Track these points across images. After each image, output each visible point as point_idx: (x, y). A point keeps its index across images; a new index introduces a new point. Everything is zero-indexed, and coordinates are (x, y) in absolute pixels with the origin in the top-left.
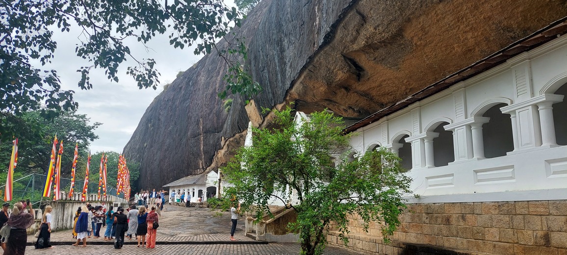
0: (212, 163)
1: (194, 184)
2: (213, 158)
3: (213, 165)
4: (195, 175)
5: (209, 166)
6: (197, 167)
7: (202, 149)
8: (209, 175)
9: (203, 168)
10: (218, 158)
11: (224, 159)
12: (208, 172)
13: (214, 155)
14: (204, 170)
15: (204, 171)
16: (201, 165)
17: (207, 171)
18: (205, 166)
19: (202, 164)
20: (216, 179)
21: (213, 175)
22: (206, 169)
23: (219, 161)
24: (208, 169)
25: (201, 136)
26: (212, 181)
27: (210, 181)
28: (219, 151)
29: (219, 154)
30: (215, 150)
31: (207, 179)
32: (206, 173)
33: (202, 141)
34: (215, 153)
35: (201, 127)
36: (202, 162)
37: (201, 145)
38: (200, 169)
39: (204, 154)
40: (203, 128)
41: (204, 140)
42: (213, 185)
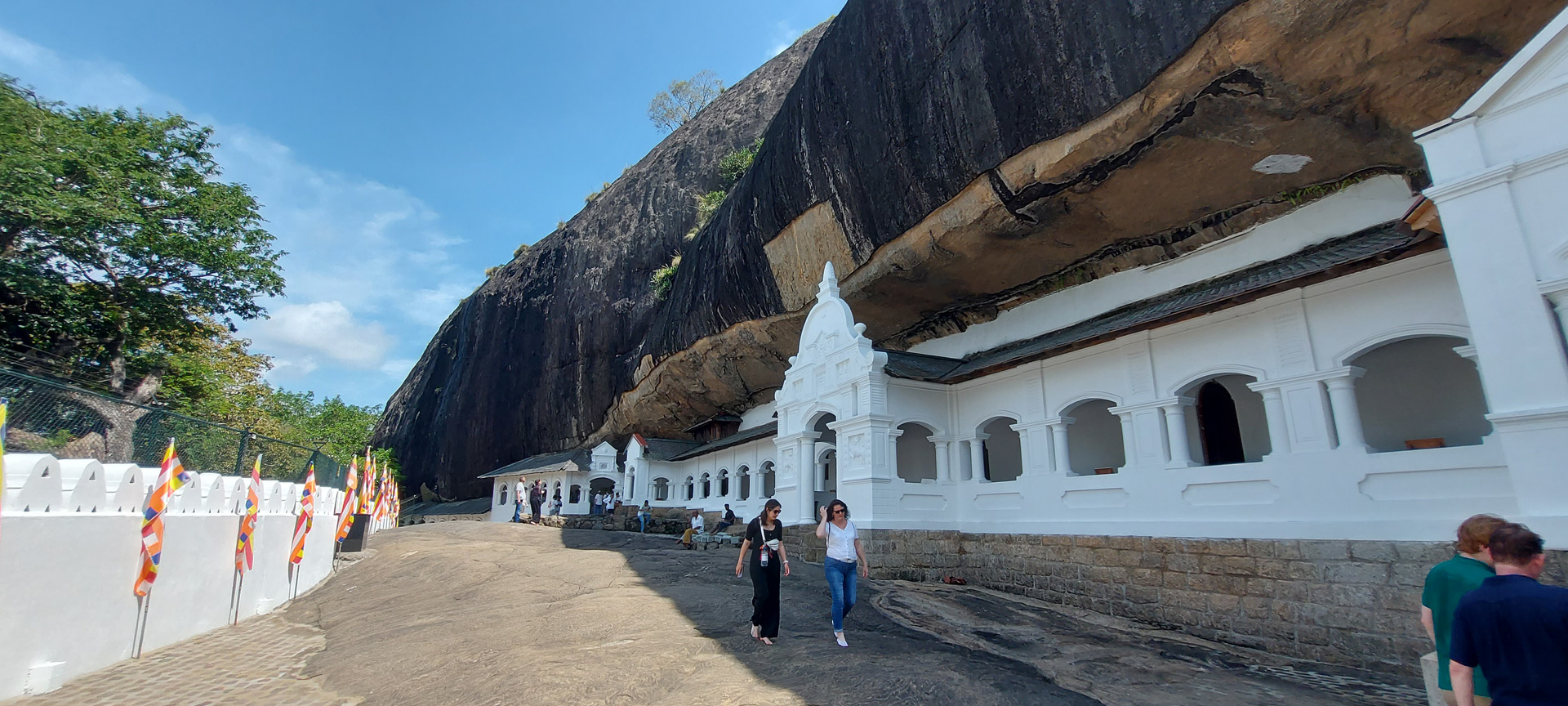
0: (603, 424)
2: (606, 412)
3: (604, 429)
4: (559, 451)
5: (596, 431)
6: (564, 434)
7: (579, 392)
8: (595, 452)
9: (580, 436)
10: (619, 412)
11: (634, 414)
12: (594, 446)
13: (611, 404)
14: (582, 439)
15: (582, 442)
16: (575, 428)
17: (589, 442)
18: (586, 431)
19: (578, 426)
20: (614, 460)
21: (606, 451)
22: (587, 438)
23: (621, 419)
24: (591, 436)
25: (579, 362)
26: (604, 466)
27: (598, 464)
28: (626, 394)
29: (624, 402)
30: (615, 392)
31: (590, 461)
32: (587, 445)
33: (580, 375)
34: (612, 400)
35: (580, 345)
36: (578, 421)
37: (578, 383)
38: (573, 439)
39: (583, 403)
40: (584, 345)
41: (585, 372)
42: (607, 474)
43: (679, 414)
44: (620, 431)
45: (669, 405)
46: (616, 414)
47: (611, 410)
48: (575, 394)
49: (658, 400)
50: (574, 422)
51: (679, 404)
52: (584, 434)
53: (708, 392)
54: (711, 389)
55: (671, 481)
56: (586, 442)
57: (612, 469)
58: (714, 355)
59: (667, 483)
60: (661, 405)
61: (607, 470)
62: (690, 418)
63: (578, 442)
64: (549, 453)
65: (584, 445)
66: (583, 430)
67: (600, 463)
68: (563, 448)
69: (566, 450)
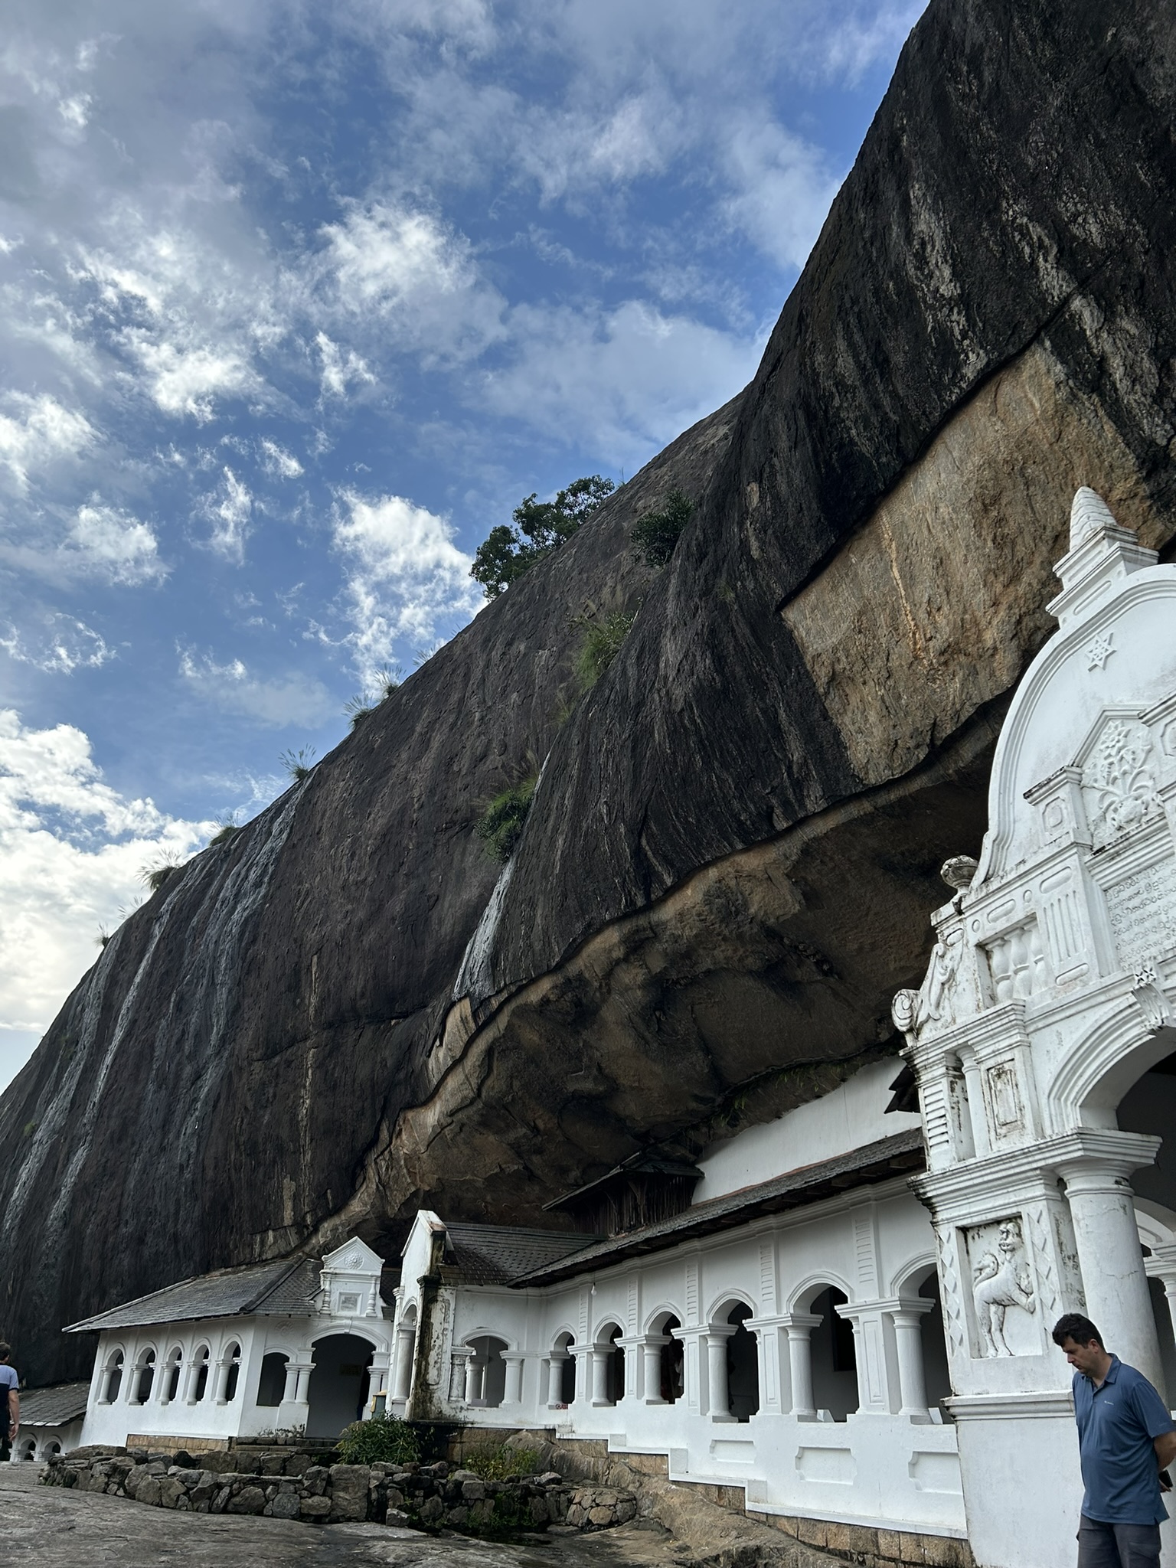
0: (354, 1192)
1: (246, 1316)
2: (360, 1162)
3: (357, 1207)
4: (251, 1264)
5: (337, 1210)
6: (264, 1220)
7: (303, 1112)
8: (332, 1262)
9: (299, 1224)
10: (392, 1161)
12: (328, 1248)
13: (374, 1141)
14: (305, 1230)
15: (304, 1241)
16: (289, 1205)
17: (320, 1239)
18: (313, 1211)
19: (296, 1198)
20: (373, 1288)
21: (356, 1263)
22: (316, 1230)
23: (396, 1180)
24: (327, 1226)
25: (309, 1043)
26: (349, 1301)
27: (335, 1298)
28: (410, 1115)
29: (404, 1136)
30: (384, 1109)
31: (316, 1290)
32: (313, 1249)
33: (310, 1072)
34: (377, 1131)
35: (313, 1000)
36: (298, 1186)
37: (303, 1092)
38: (282, 1231)
39: (312, 1140)
40: (323, 1001)
41: (319, 1065)
42: (356, 1323)
43: (536, 1159)
44: (392, 1211)
45: (512, 1136)
46: (384, 1165)
47: (372, 1157)
48: (296, 1115)
49: (485, 1123)
50: (288, 1187)
51: (535, 1129)
52: (309, 1220)
53: (614, 1088)
54: (624, 1081)
55: (513, 1348)
56: (313, 1239)
57: (369, 1310)
58: (631, 976)
59: (504, 1354)
60: (491, 1138)
61: (357, 1313)
62: (564, 1171)
63: (294, 1240)
64: (229, 1270)
65: (307, 1249)
66: (306, 1209)
67: (341, 1294)
68: (260, 1256)
69: (266, 1260)
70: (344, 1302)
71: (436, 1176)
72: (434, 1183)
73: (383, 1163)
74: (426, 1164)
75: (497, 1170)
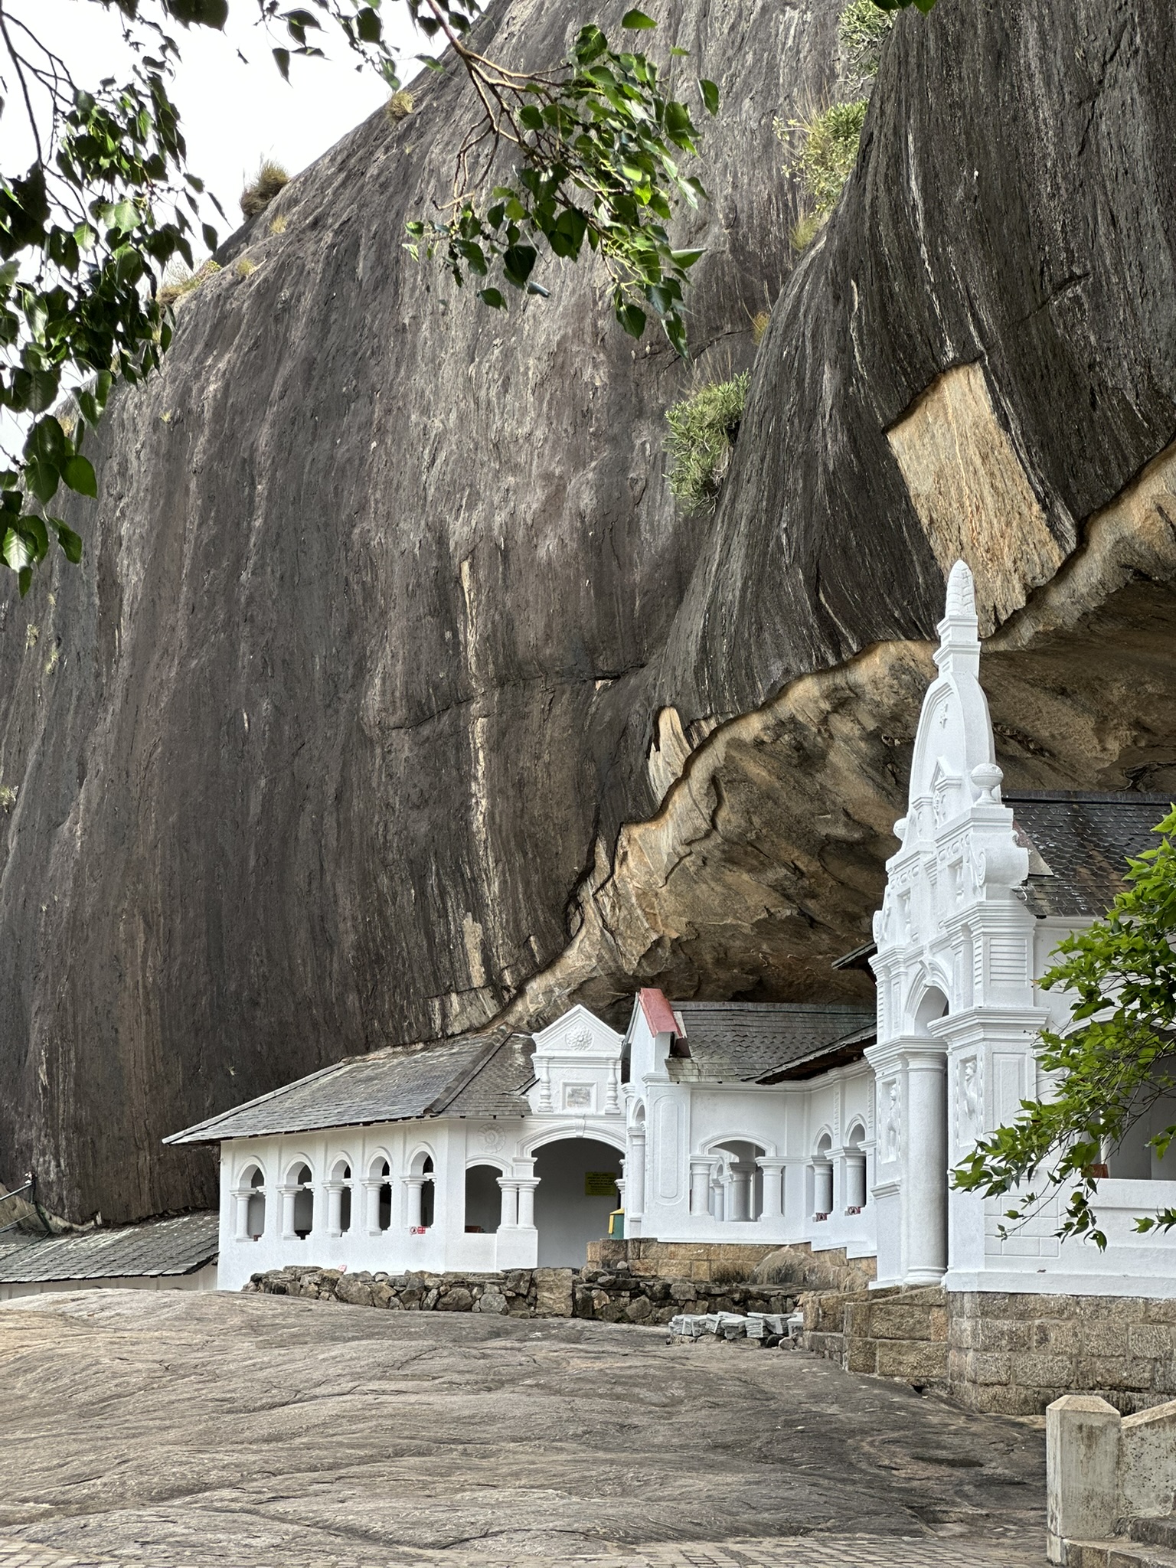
0: (569, 940)
1: (433, 1120)
2: (574, 900)
3: (578, 958)
4: (430, 1041)
5: (551, 961)
6: (444, 977)
7: (478, 820)
8: (546, 1043)
9: (494, 983)
10: (618, 900)
12: (541, 1022)
13: (589, 869)
14: (505, 997)
15: (506, 1008)
16: (476, 958)
17: (528, 1005)
18: (513, 964)
19: (486, 947)
20: (612, 1074)
21: (584, 1042)
22: (521, 991)
23: (628, 922)
24: (535, 986)
25: (475, 707)
26: (577, 1095)
27: (557, 1089)
28: (636, 831)
29: (631, 861)
30: (597, 823)
31: (529, 1078)
32: (521, 1019)
33: (481, 755)
34: (591, 852)
35: (471, 637)
36: (485, 930)
37: (473, 785)
38: (472, 995)
39: (497, 862)
40: (486, 640)
41: (497, 744)
42: (590, 1123)
43: (811, 904)
44: (629, 965)
45: (770, 876)
46: (607, 902)
47: (588, 891)
48: (468, 824)
49: (731, 860)
50: (472, 932)
51: (797, 871)
52: (508, 978)
55: (770, 1153)
56: (519, 1007)
57: (610, 1105)
58: (847, 728)
59: (760, 1161)
60: (745, 877)
61: (590, 1110)
63: (491, 1008)
64: (399, 1049)
65: (511, 1019)
66: (503, 964)
67: (566, 1085)
68: (443, 1030)
69: (453, 1035)
70: (571, 1096)
71: (685, 920)
72: (683, 929)
73: (606, 900)
74: (667, 901)
75: (764, 915)
